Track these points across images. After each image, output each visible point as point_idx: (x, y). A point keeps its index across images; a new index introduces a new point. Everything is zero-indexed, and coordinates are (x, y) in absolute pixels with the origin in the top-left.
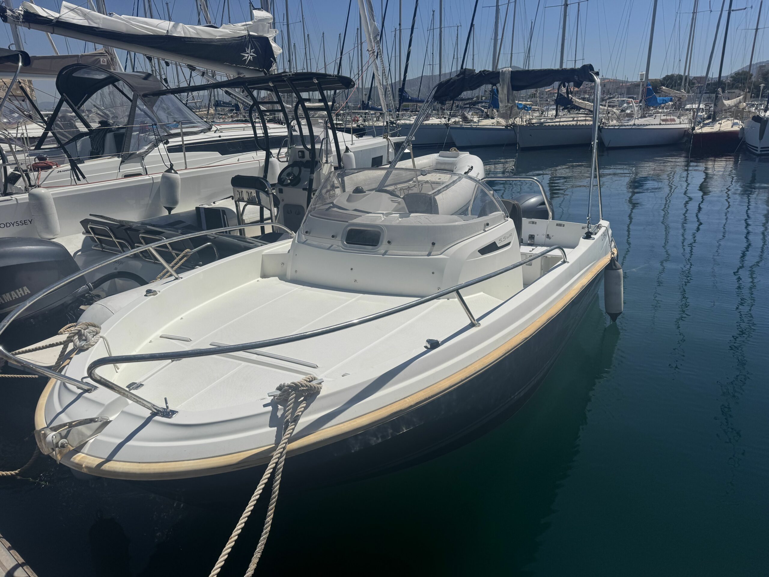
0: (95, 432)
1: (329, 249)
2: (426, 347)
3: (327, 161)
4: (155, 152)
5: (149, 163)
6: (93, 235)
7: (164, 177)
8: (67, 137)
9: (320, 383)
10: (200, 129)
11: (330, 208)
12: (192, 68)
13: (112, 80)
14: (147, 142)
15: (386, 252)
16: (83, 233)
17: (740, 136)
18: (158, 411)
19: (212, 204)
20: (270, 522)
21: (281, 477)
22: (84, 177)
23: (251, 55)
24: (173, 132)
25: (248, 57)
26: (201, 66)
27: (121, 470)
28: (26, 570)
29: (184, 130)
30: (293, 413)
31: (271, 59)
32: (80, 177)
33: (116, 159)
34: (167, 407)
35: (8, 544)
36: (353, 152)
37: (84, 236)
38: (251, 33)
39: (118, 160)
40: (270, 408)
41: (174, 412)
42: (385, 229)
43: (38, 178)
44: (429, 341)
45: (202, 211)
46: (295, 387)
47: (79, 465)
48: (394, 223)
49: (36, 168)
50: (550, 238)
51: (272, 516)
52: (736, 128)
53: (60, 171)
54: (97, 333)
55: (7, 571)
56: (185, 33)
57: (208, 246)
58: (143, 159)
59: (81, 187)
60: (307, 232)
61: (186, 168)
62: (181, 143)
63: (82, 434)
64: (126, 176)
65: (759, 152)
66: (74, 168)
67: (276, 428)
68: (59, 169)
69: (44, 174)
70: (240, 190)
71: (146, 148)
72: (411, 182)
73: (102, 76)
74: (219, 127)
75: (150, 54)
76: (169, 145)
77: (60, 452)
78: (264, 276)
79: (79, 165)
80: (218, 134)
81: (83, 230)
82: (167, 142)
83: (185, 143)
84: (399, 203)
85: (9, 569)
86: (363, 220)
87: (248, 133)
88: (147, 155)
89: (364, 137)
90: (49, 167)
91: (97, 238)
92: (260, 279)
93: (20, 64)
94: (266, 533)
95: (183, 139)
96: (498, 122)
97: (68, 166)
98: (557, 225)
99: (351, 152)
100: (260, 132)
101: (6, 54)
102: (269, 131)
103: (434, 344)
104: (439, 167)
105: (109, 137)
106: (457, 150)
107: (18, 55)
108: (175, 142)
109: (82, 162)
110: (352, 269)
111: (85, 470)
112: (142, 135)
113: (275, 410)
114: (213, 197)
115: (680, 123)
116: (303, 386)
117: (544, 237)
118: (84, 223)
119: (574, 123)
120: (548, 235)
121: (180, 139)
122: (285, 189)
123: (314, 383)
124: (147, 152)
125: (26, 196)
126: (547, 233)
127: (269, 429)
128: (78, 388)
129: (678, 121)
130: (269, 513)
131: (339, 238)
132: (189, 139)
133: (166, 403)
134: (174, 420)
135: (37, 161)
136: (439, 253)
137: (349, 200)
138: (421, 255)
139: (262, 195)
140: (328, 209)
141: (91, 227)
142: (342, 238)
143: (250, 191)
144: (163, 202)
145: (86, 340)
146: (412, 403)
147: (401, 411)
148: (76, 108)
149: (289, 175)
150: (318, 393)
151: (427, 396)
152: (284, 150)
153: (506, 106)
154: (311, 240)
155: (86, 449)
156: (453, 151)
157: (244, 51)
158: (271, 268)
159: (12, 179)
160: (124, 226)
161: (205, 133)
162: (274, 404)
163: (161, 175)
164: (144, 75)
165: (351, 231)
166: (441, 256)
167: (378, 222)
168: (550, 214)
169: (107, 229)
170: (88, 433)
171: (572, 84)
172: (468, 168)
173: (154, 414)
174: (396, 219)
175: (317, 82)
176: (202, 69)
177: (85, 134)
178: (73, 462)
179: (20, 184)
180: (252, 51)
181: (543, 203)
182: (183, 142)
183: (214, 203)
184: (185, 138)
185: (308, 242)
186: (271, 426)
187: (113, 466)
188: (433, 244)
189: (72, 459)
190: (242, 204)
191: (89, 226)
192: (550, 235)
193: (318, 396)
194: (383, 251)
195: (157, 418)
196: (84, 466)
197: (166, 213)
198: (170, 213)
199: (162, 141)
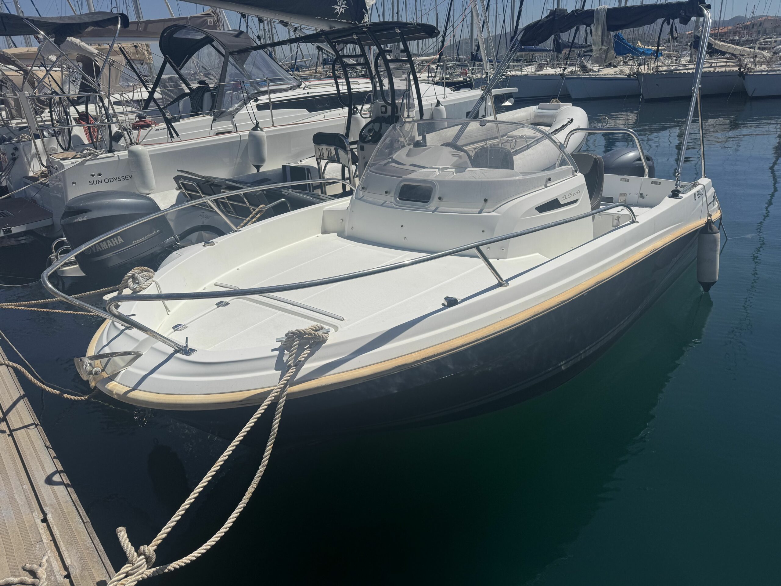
0: (127, 364)
1: (382, 205)
2: (443, 305)
3: (408, 115)
4: (244, 111)
5: (241, 121)
6: (184, 191)
7: (250, 135)
8: (172, 97)
9: (327, 333)
10: (290, 86)
11: (389, 162)
12: (285, 24)
13: (208, 40)
14: (239, 99)
15: (437, 208)
16: (177, 189)
18: (180, 349)
19: (299, 162)
20: (268, 457)
21: (281, 416)
22: (178, 135)
23: (343, 8)
24: (262, 89)
25: (340, 9)
26: (295, 22)
27: (142, 399)
28: (62, 477)
29: (271, 88)
30: (296, 358)
31: (363, 10)
32: (174, 135)
33: (208, 117)
34: (187, 346)
35: (54, 454)
36: (444, 106)
37: (178, 192)
39: (210, 118)
40: (277, 353)
41: (193, 350)
42: (437, 185)
43: (138, 136)
44: (447, 299)
45: (288, 169)
46: (299, 335)
47: (111, 392)
48: (448, 178)
49: (136, 127)
50: (643, 198)
51: (270, 451)
53: (158, 130)
54: (150, 278)
55: (47, 476)
57: (282, 202)
58: (234, 117)
59: (176, 145)
60: (363, 188)
61: (273, 126)
62: (268, 101)
63: (116, 364)
64: (218, 134)
66: (170, 127)
67: (281, 371)
68: (158, 127)
69: (143, 132)
70: (321, 147)
71: (237, 106)
72: (505, 138)
73: (200, 36)
74: (307, 84)
75: (245, 11)
76: (258, 103)
77: (94, 379)
78: (324, 232)
79: (173, 124)
80: (306, 91)
81: (176, 186)
82: (256, 100)
83: (272, 100)
84: (460, 157)
85: (49, 474)
86: (417, 175)
87: (333, 90)
88: (237, 113)
89: (462, 90)
90: (148, 126)
91: (188, 193)
92: (320, 235)
93: (119, 26)
94: (263, 467)
95: (270, 96)
96: (621, 71)
97: (164, 125)
98: (652, 183)
99: (442, 106)
100: (344, 88)
101: (107, 17)
102: (352, 87)
103: (451, 302)
104: (537, 121)
105: (207, 96)
106: (558, 101)
107: (117, 17)
108: (263, 99)
109: (176, 120)
110: (402, 226)
111: (115, 397)
112: (234, 93)
113: (281, 355)
114: (300, 155)
116: (306, 334)
117: (637, 196)
118: (177, 179)
119: (712, 69)
120: (641, 194)
121: (267, 97)
122: (366, 146)
123: (320, 333)
124: (238, 110)
125: (126, 153)
126: (641, 192)
127: (274, 372)
128: (122, 325)
130: (267, 449)
131: (392, 194)
132: (276, 97)
133: (187, 342)
134: (192, 358)
135: (138, 119)
136: (491, 210)
137: (408, 155)
138: (472, 212)
139: (341, 153)
140: (385, 165)
141: (182, 183)
142: (395, 194)
143: (329, 148)
144: (251, 159)
145: (138, 283)
146: (419, 358)
147: (406, 365)
148: (178, 69)
149: (370, 131)
150: (325, 341)
151: (436, 353)
152: (367, 106)
153: (600, 50)
154: (369, 196)
155: (118, 378)
156: (554, 103)
157: (336, 4)
158: (331, 223)
159: (117, 137)
160: (208, 181)
161: (294, 90)
162: (281, 350)
163: (248, 133)
164: (236, 33)
165: (404, 186)
166: (494, 214)
167: (432, 178)
168: (647, 171)
169: (195, 184)
170: (122, 364)
171: (677, 21)
172: (568, 120)
173: (176, 352)
174: (451, 174)
175: (399, 31)
176: (296, 25)
177: (187, 94)
178: (107, 389)
179: (122, 142)
180: (343, 3)
181: (639, 159)
182: (270, 100)
183: (301, 161)
184: (272, 96)
185: (365, 198)
186: (276, 369)
187: (138, 395)
188: (486, 200)
189: (106, 386)
190: (323, 162)
191: (180, 182)
192: (644, 195)
193: (323, 345)
194: (433, 208)
195: (178, 355)
196: (114, 392)
197: (254, 171)
198: (258, 171)
199: (252, 99)
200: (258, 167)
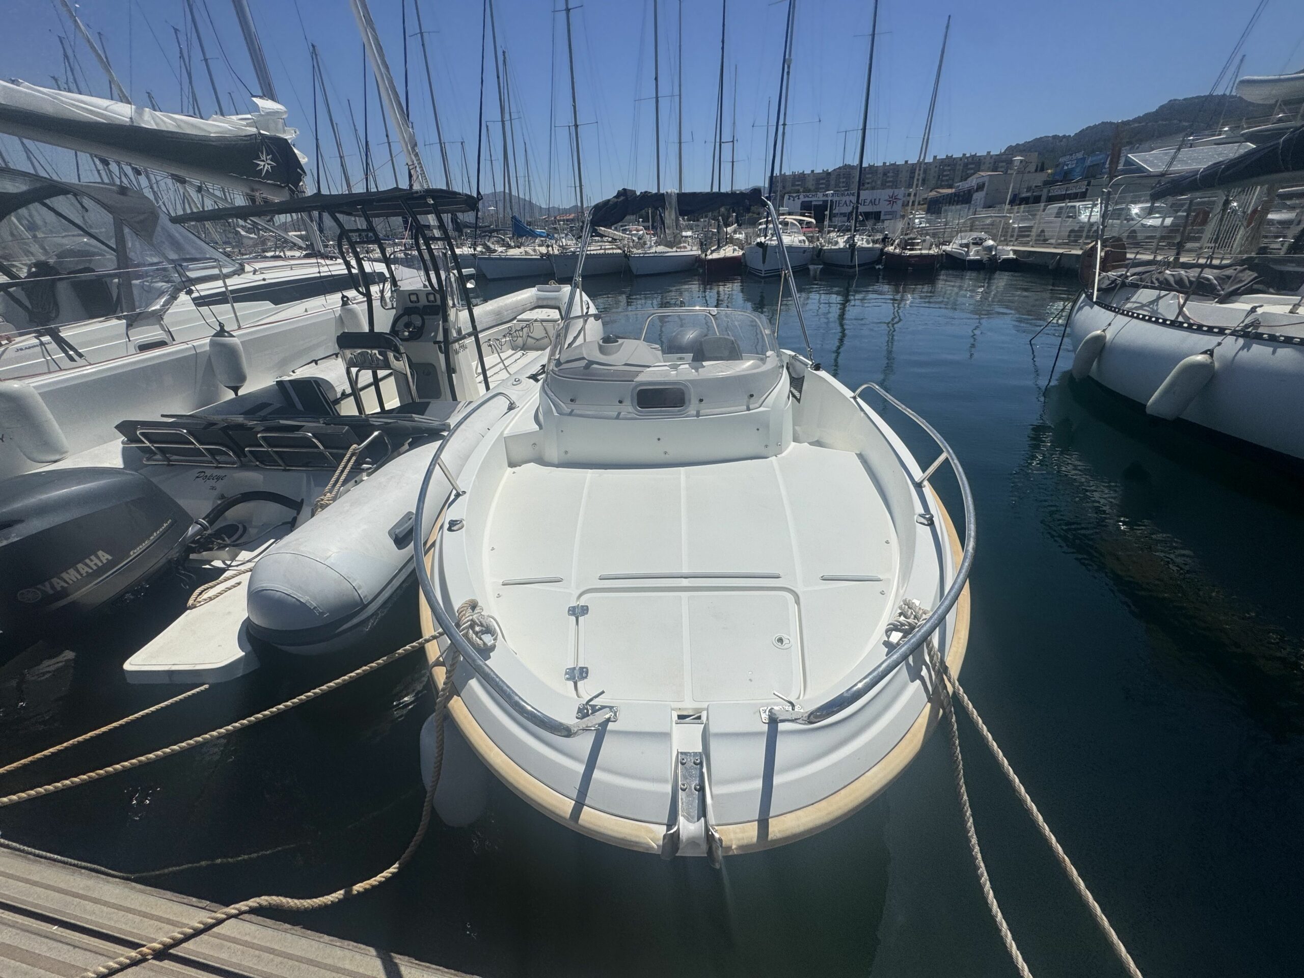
1: (616, 418)
6: (148, 444)
7: (212, 344)
10: (233, 268)
12: (180, 180)
14: (158, 292)
15: (699, 412)
16: (123, 443)
17: (742, 261)
19: (291, 373)
23: (268, 164)
24: (196, 274)
25: (264, 165)
26: (193, 177)
31: (298, 170)
32: (76, 356)
33: (114, 322)
37: (127, 446)
38: (262, 132)
39: (120, 323)
45: (288, 385)
52: (736, 254)
53: (21, 349)
56: (157, 124)
58: (162, 319)
59: (84, 372)
61: (241, 328)
64: (143, 348)
65: (763, 275)
67: (918, 681)
71: (161, 301)
74: (255, 266)
76: (194, 295)
78: (513, 464)
80: (261, 277)
81: (121, 438)
82: (189, 292)
88: (165, 312)
91: (155, 447)
92: (508, 468)
96: (526, 252)
102: (366, 268)
104: (540, 303)
108: (204, 289)
109: (67, 325)
110: (659, 439)
114: (285, 363)
115: (691, 250)
118: (124, 427)
121: (218, 284)
124: (165, 308)
129: (689, 248)
131: (627, 402)
136: (757, 405)
137: (604, 353)
138: (739, 411)
141: (142, 434)
142: (632, 402)
143: (370, 351)
144: (222, 378)
154: (585, 409)
157: (258, 158)
158: (519, 452)
161: (239, 275)
163: (208, 340)
165: (641, 391)
166: (761, 409)
169: (182, 431)
173: (773, 722)
174: (688, 372)
175: (432, 202)
176: (196, 182)
180: (268, 157)
182: (226, 290)
183: (293, 372)
184: (228, 282)
186: (913, 681)
187: (782, 827)
191: (138, 433)
194: (695, 412)
197: (231, 395)
198: (236, 394)
199: (181, 290)
200: (236, 389)
